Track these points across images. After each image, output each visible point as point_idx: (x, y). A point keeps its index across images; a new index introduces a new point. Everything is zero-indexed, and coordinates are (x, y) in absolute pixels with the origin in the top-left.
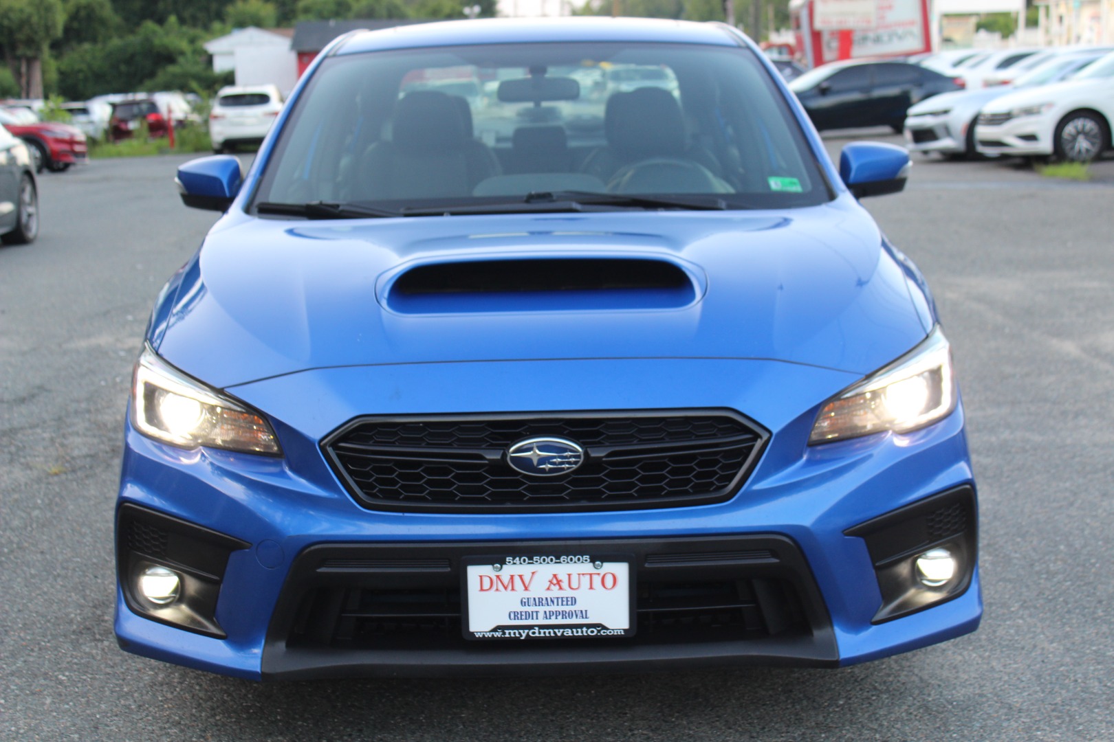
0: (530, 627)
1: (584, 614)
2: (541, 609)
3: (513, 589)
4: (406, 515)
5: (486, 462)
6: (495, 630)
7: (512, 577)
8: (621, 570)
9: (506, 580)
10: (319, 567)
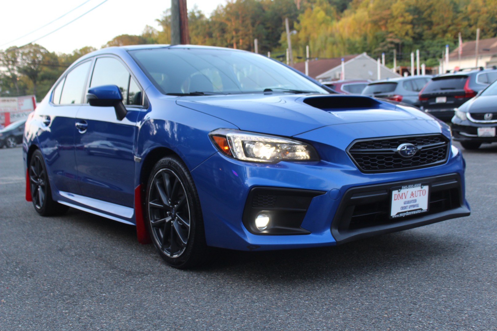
0: (405, 212)
1: (417, 205)
2: (409, 205)
3: (402, 199)
4: (375, 174)
5: (394, 153)
6: (397, 214)
7: (402, 194)
8: (426, 188)
9: (401, 195)
10: (352, 197)
